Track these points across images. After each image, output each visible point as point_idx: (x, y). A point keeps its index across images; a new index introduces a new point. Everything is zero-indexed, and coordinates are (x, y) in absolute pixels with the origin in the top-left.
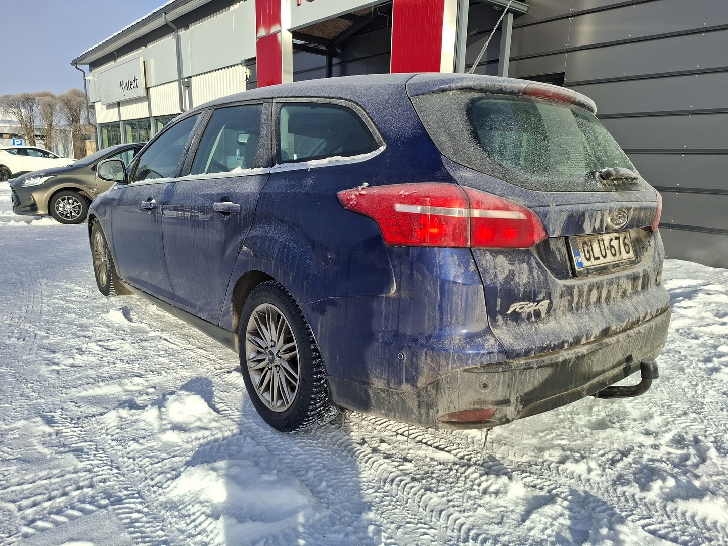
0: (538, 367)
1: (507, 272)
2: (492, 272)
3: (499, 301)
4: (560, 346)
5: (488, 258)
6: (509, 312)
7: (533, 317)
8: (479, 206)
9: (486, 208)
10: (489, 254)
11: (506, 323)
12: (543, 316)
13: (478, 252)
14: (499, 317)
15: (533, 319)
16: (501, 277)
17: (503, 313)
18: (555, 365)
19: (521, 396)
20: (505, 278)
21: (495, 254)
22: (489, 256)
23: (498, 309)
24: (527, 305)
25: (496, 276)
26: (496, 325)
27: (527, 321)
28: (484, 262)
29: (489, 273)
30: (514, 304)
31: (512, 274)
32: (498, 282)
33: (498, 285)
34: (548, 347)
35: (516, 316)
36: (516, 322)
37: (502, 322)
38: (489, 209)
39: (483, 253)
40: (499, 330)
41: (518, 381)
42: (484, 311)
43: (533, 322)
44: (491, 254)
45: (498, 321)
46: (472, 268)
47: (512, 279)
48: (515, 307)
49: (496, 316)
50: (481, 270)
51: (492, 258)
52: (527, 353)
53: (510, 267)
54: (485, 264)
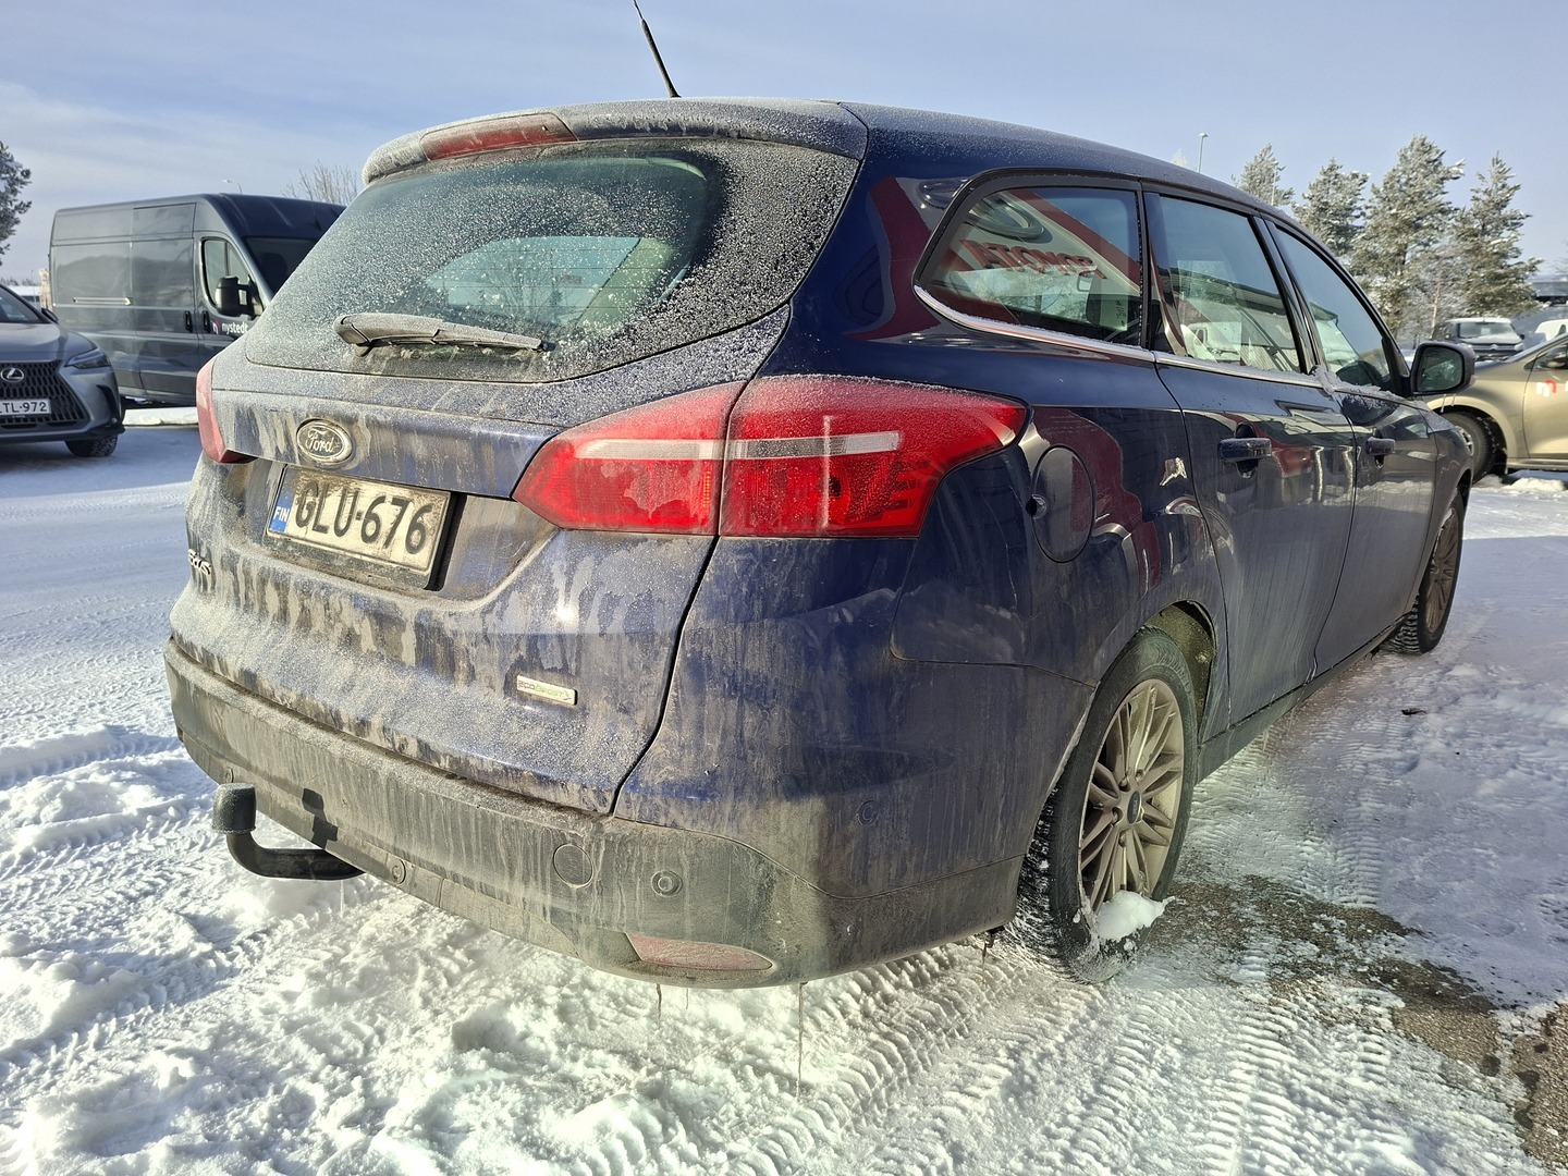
43: (200, 593)
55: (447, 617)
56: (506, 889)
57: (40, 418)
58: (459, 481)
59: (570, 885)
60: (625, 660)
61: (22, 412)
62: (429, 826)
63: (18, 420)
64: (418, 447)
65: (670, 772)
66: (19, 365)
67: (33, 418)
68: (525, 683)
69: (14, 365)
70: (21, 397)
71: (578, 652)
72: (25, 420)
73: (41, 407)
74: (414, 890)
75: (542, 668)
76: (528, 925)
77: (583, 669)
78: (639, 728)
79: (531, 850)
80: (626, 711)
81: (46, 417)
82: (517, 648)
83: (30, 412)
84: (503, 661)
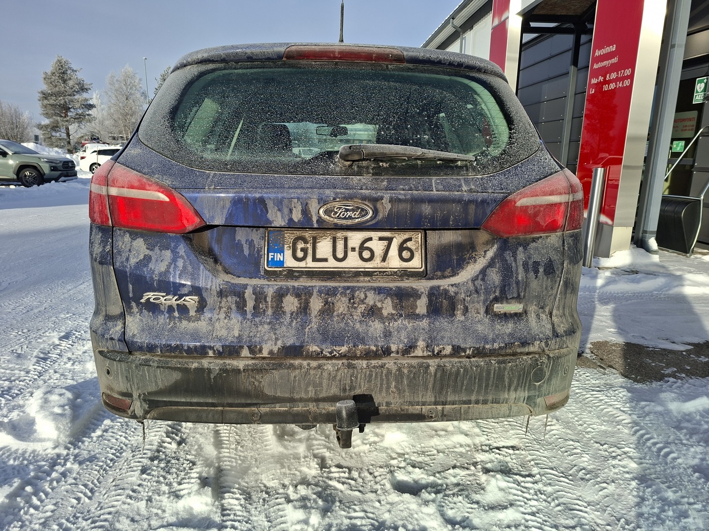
0: (158, 367)
1: (141, 257)
2: (125, 255)
3: (130, 286)
4: (202, 351)
5: (125, 240)
6: (143, 301)
7: (176, 312)
8: (114, 183)
9: (120, 185)
10: (128, 235)
11: (141, 312)
12: (192, 313)
13: (118, 232)
14: (133, 304)
15: (176, 314)
16: (133, 261)
17: (137, 299)
18: (185, 371)
19: (144, 394)
20: (137, 263)
21: (134, 236)
22: (127, 238)
23: (131, 295)
24: (163, 297)
25: (127, 259)
26: (131, 313)
27: (167, 315)
28: (121, 243)
29: (121, 255)
30: (148, 294)
31: (147, 259)
32: (129, 266)
33: (128, 270)
34: (178, 348)
35: (153, 308)
36: (153, 313)
37: (137, 310)
38: (123, 187)
39: (122, 234)
40: (132, 317)
41: (136, 376)
42: (116, 295)
43: (175, 318)
44: (130, 235)
45: (132, 308)
46: (108, 248)
47: (146, 265)
48: (150, 295)
49: (130, 303)
50: (115, 251)
51: (130, 239)
52: (151, 349)
53: (148, 252)
54: (120, 245)
55: (450, 287)
56: (507, 396)
58: (451, 223)
59: (536, 384)
60: (544, 286)
62: (463, 384)
64: (426, 209)
65: (563, 327)
68: (499, 308)
71: (525, 288)
74: (445, 418)
75: (507, 298)
76: (511, 409)
77: (527, 295)
78: (547, 313)
79: (522, 375)
80: (542, 308)
82: (495, 292)
84: (485, 301)
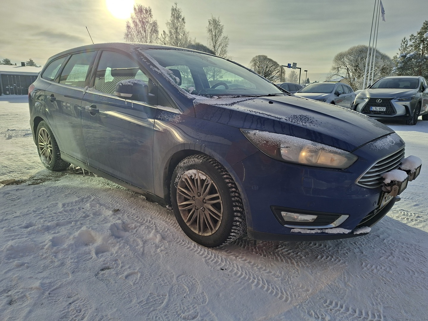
57: (383, 112)
61: (379, 110)
63: (378, 112)
66: (381, 99)
67: (381, 112)
69: (380, 99)
70: (380, 106)
72: (379, 112)
73: (383, 109)
81: (385, 112)
83: (380, 110)
